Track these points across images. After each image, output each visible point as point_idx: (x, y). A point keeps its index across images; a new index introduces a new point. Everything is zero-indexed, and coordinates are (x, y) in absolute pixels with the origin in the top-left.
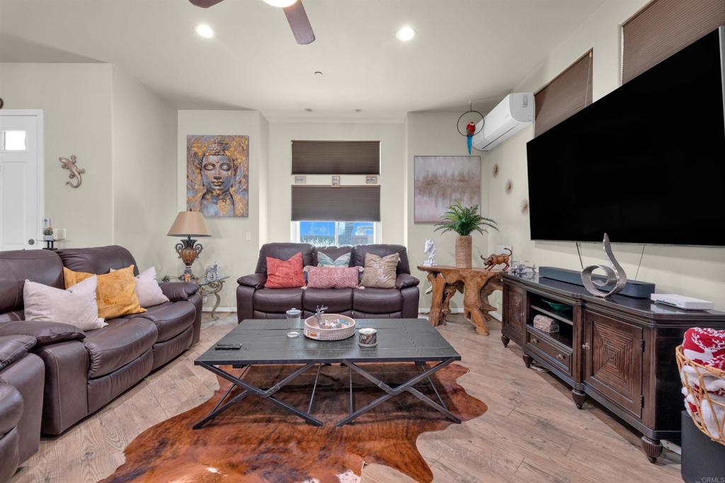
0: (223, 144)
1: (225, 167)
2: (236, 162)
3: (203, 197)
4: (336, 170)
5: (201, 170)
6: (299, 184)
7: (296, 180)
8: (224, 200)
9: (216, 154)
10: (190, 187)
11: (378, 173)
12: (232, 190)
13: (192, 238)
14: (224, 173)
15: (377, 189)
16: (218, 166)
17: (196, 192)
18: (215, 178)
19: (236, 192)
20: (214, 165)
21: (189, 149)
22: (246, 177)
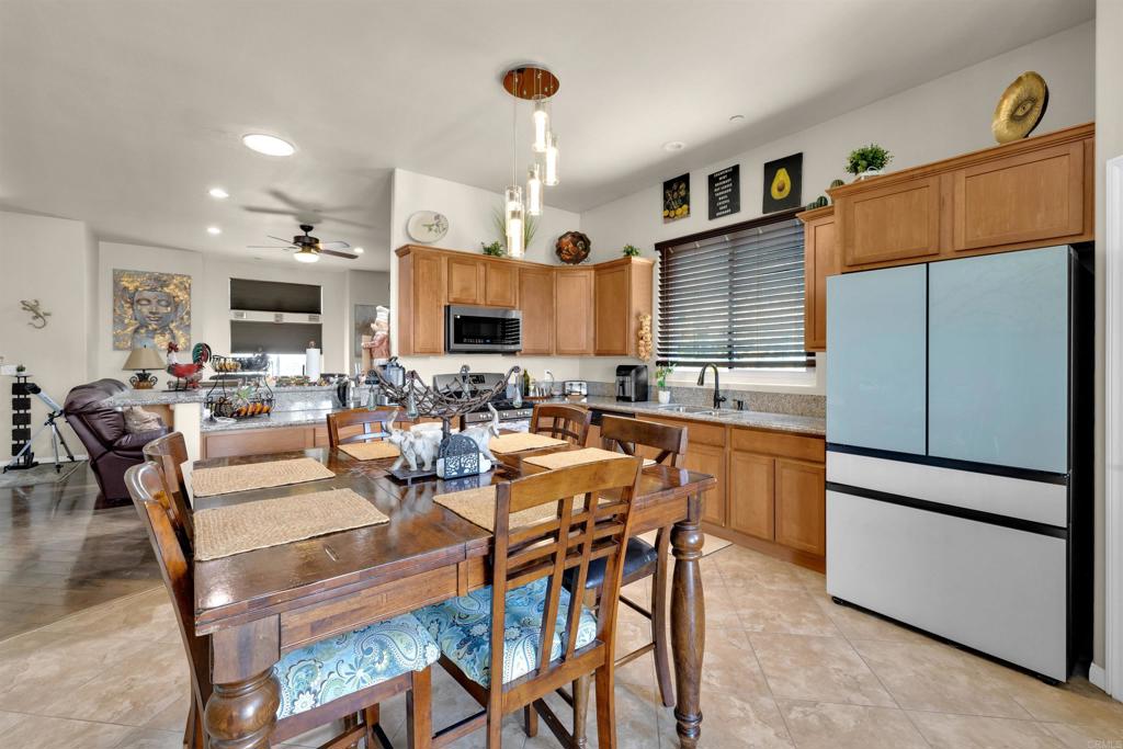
0: (160, 281)
1: (163, 303)
2: (176, 299)
3: (136, 331)
4: (279, 308)
5: (132, 304)
6: (240, 319)
7: (237, 315)
8: (163, 334)
9: (152, 290)
10: (118, 320)
11: (320, 313)
12: (172, 326)
13: (147, 372)
14: (163, 310)
15: (320, 326)
16: (154, 301)
17: (127, 326)
18: (151, 313)
19: (177, 327)
20: (149, 301)
21: (116, 283)
22: (188, 313)
